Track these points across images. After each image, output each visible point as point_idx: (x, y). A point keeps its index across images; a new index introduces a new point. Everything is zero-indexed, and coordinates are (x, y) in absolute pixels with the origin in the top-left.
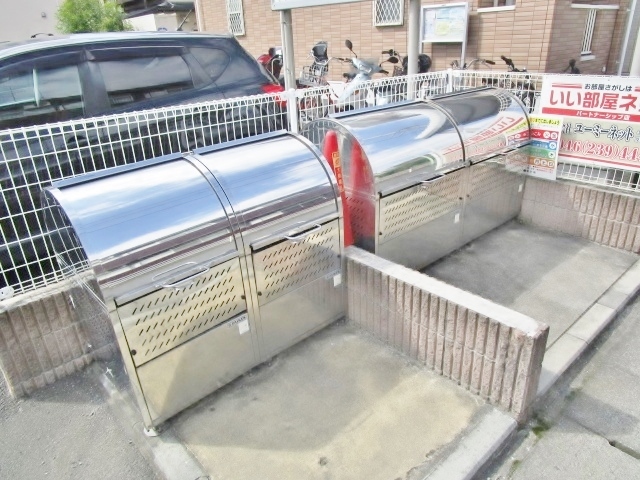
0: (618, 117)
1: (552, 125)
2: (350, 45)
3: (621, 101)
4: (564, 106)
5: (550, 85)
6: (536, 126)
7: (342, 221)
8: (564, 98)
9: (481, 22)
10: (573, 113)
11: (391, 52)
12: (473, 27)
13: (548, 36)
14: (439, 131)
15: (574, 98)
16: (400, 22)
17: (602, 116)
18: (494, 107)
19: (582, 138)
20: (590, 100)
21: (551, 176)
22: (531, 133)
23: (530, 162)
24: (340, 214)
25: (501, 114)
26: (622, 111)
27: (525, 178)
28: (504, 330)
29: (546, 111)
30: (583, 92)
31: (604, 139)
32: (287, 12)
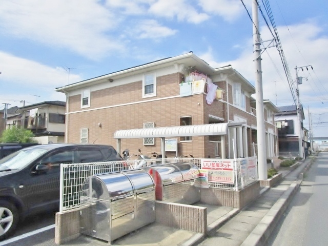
0: (220, 169)
1: (205, 172)
2: (140, 151)
3: (220, 165)
4: (207, 167)
5: (204, 161)
6: (201, 172)
7: (155, 191)
8: (207, 165)
9: (182, 145)
10: (210, 168)
11: (155, 153)
12: (179, 146)
13: (203, 150)
14: (172, 173)
15: (209, 165)
16: (153, 144)
17: (217, 169)
18: (188, 167)
19: (213, 175)
20: (213, 165)
21: (207, 187)
22: (200, 175)
23: (201, 183)
24: (155, 189)
25: (191, 169)
26: (221, 167)
27: (201, 189)
28: (197, 210)
29: (203, 168)
30: (211, 163)
31: (219, 175)
32: (119, 140)
